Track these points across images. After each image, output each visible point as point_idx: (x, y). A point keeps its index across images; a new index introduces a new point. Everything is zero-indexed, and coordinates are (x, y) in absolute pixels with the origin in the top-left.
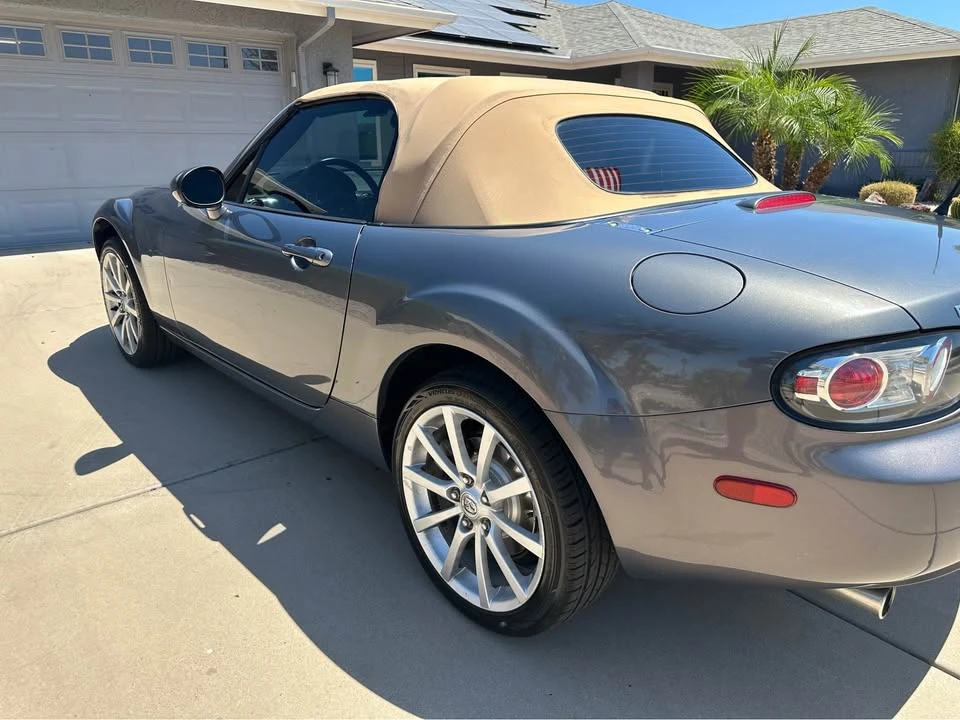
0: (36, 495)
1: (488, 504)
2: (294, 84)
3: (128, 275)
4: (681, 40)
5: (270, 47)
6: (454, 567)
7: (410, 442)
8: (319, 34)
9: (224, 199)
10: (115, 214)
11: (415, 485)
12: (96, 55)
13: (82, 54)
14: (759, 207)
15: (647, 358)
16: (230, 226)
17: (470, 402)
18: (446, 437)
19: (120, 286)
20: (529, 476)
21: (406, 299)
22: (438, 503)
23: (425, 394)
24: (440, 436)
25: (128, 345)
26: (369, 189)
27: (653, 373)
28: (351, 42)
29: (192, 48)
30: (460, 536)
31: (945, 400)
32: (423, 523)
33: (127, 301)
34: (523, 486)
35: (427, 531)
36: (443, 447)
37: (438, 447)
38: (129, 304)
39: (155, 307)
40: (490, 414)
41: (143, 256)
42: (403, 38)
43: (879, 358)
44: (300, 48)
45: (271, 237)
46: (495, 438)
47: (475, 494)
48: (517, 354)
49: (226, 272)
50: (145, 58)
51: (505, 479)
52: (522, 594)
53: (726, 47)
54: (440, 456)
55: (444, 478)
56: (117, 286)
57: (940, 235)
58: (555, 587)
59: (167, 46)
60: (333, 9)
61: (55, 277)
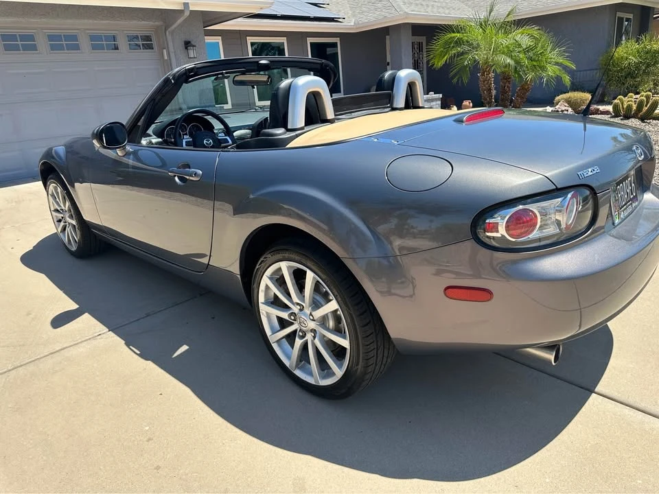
0: (24, 345)
1: (313, 320)
2: (166, 58)
3: (66, 197)
4: (428, 6)
5: (147, 33)
6: (297, 362)
7: (262, 287)
8: (179, 21)
9: (128, 142)
10: (53, 157)
11: (268, 315)
12: (26, 48)
13: (16, 48)
14: (467, 121)
15: (409, 221)
16: (133, 160)
17: (297, 258)
18: (284, 282)
19: (62, 205)
20: (336, 299)
21: (251, 196)
22: (283, 323)
23: (269, 256)
24: (280, 282)
25: (71, 245)
26: (222, 127)
27: (412, 230)
28: (202, 25)
29: (93, 38)
30: (298, 342)
31: (578, 229)
32: (275, 337)
33: (67, 215)
34: (333, 305)
35: (278, 341)
36: (284, 288)
37: (281, 289)
38: (69, 217)
39: (87, 217)
40: (309, 264)
41: (76, 184)
42: (239, 19)
43: (534, 208)
44: (167, 33)
45: (161, 164)
46: (314, 278)
47: (305, 314)
48: (325, 227)
49: (131, 190)
50: (60, 48)
51: (323, 303)
52: (339, 372)
53: (459, 9)
54: (282, 293)
55: (286, 307)
56: (60, 206)
57: (585, 130)
58: (357, 365)
59: (74, 38)
60: (188, 3)
61: (14, 204)
